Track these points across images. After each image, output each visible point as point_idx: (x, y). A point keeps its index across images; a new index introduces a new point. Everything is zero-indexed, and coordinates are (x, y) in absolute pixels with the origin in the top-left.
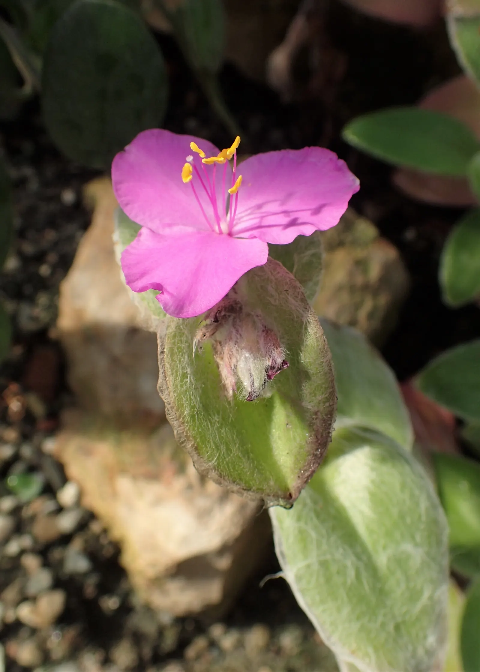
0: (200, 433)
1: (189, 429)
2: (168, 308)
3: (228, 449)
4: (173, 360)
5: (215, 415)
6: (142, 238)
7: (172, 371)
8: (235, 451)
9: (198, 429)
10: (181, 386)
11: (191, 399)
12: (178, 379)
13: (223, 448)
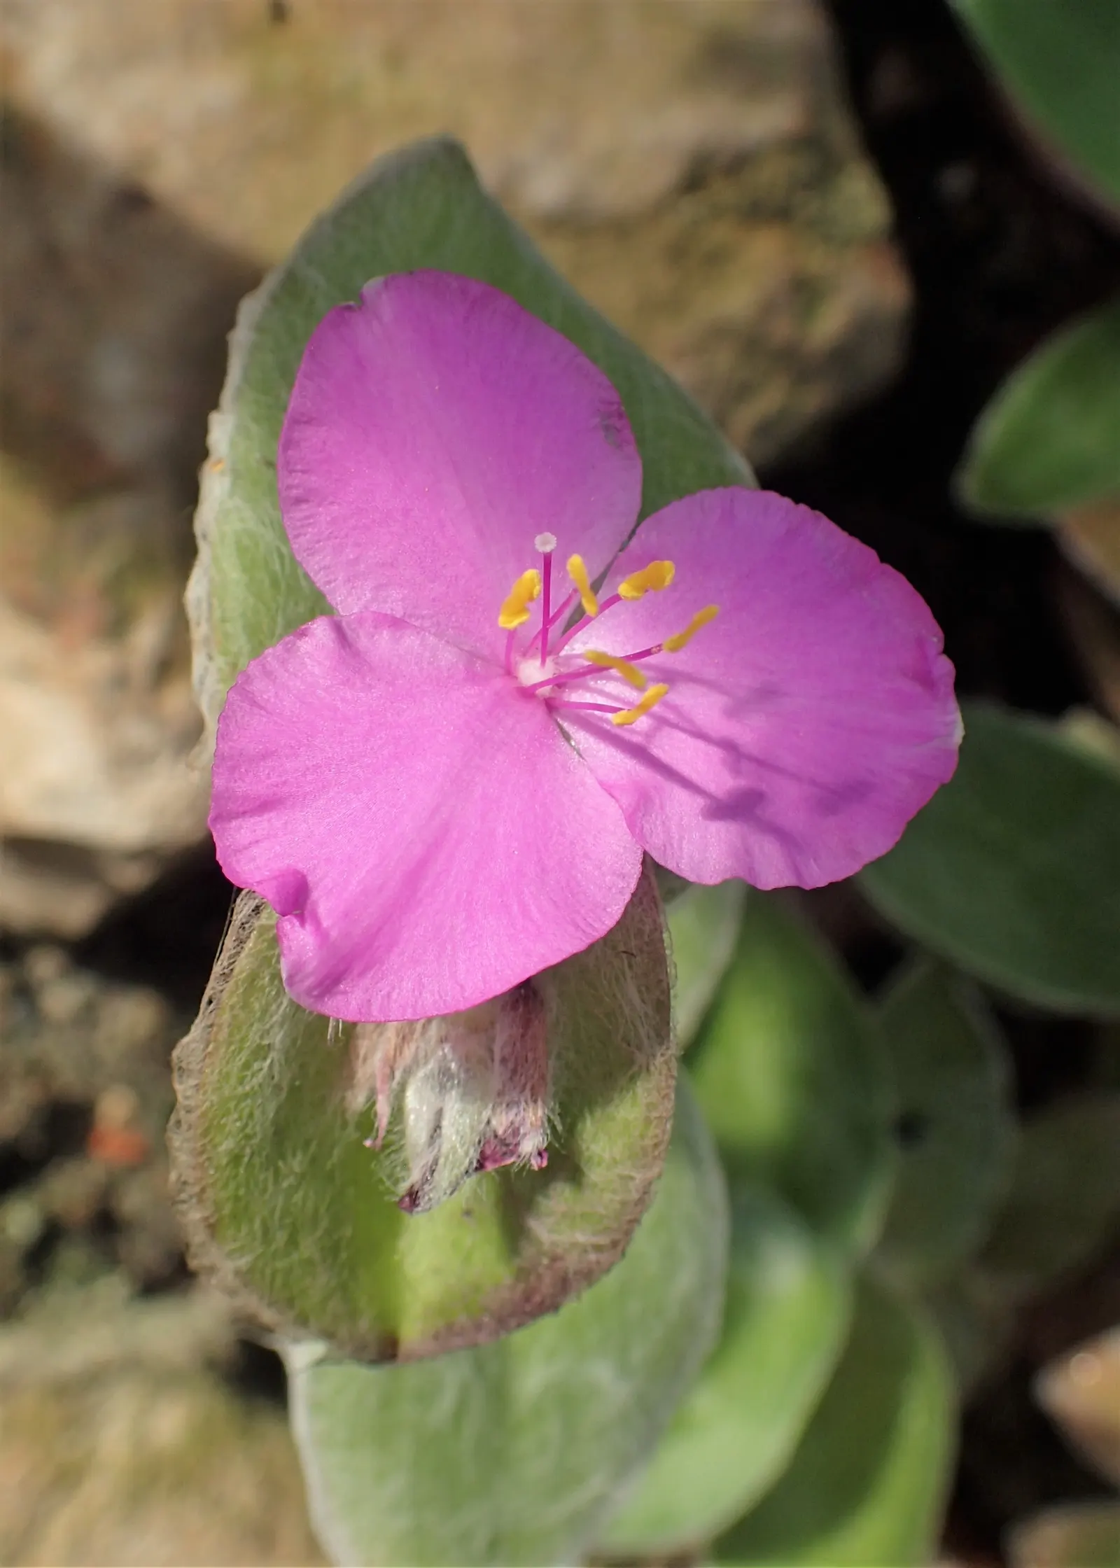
0: (237, 1199)
1: (213, 1185)
2: (297, 978)
3: (292, 1242)
4: (245, 1006)
5: (294, 1155)
6: (305, 645)
7: (231, 1035)
8: (308, 1247)
9: (237, 1189)
10: (241, 1081)
11: (251, 1115)
12: (240, 1059)
13: (281, 1237)
